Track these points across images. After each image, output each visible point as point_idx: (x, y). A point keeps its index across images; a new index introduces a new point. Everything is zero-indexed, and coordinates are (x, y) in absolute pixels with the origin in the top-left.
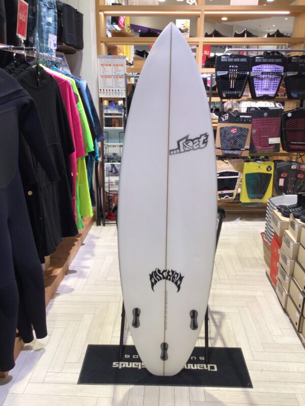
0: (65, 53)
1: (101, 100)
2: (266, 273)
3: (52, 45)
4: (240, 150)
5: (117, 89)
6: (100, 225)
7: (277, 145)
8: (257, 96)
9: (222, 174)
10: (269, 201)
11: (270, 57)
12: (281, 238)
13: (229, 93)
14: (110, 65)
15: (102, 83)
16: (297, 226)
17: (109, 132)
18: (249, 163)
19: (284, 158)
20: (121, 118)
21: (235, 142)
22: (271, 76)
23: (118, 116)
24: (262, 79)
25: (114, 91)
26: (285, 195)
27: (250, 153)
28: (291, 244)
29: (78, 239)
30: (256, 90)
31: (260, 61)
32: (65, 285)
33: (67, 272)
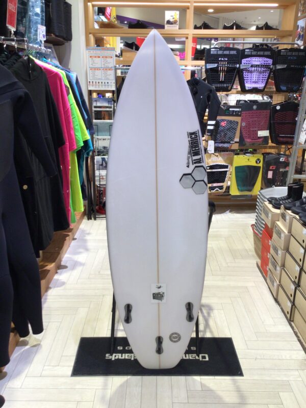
0: (54, 45)
1: (90, 92)
2: (257, 264)
3: (41, 36)
4: (229, 143)
5: (106, 81)
6: (91, 219)
7: (265, 138)
8: (247, 89)
9: (212, 167)
10: (259, 193)
11: (258, 50)
12: (272, 229)
13: (218, 85)
14: (99, 57)
15: (91, 75)
16: (288, 218)
17: (99, 125)
18: (239, 156)
19: (273, 151)
20: (111, 111)
21: (226, 134)
22: (260, 69)
23: (108, 109)
24: (251, 72)
25: (103, 83)
26: (275, 188)
27: (239, 146)
28: (283, 235)
29: (70, 234)
30: (245, 83)
31: (249, 53)
32: (58, 280)
33: (60, 267)
